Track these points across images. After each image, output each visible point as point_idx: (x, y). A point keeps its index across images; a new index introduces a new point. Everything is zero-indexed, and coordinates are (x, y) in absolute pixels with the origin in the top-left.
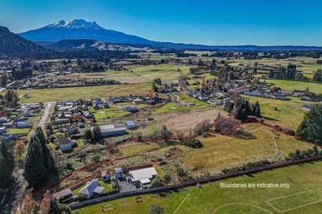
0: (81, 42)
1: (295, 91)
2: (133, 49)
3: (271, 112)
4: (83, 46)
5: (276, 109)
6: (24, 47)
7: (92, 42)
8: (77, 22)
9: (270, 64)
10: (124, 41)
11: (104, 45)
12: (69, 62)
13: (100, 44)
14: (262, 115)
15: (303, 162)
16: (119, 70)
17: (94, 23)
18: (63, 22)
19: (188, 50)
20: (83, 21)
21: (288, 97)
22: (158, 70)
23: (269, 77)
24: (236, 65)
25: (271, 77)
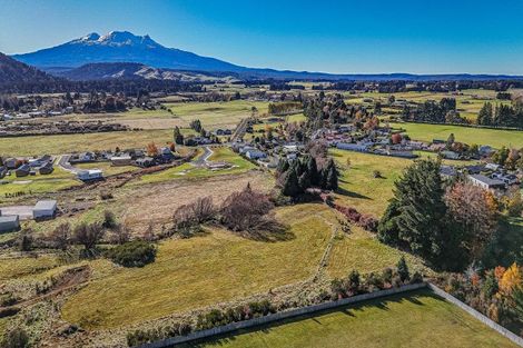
0: (119, 67)
1: (436, 142)
2: (204, 78)
3: (366, 180)
4: (121, 74)
5: (378, 175)
6: (11, 74)
7: (138, 66)
8: (118, 36)
9: (416, 100)
10: (193, 67)
11: (156, 73)
12: (77, 97)
13: (150, 70)
14: (341, 186)
15: (357, 305)
16: (153, 109)
17: (147, 37)
18: (95, 36)
19: (297, 80)
20: (128, 35)
21: (415, 153)
22: (217, 109)
23: (403, 118)
24: (360, 101)
25: (406, 118)
